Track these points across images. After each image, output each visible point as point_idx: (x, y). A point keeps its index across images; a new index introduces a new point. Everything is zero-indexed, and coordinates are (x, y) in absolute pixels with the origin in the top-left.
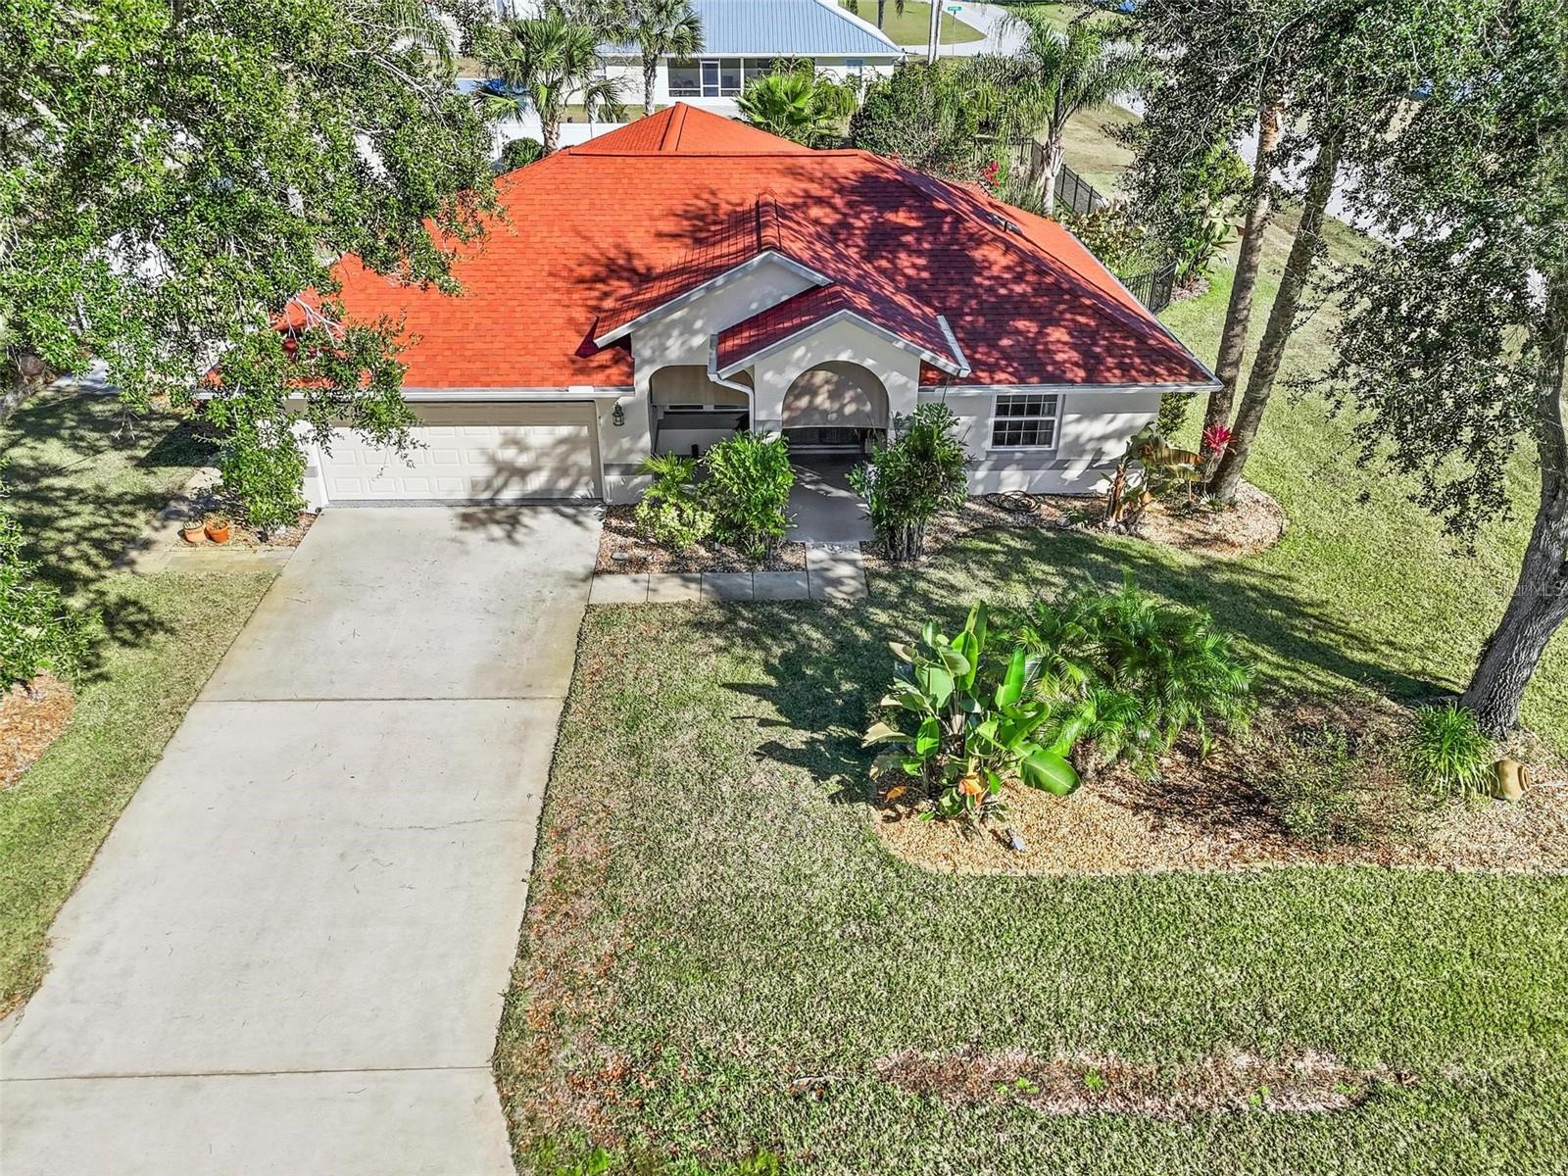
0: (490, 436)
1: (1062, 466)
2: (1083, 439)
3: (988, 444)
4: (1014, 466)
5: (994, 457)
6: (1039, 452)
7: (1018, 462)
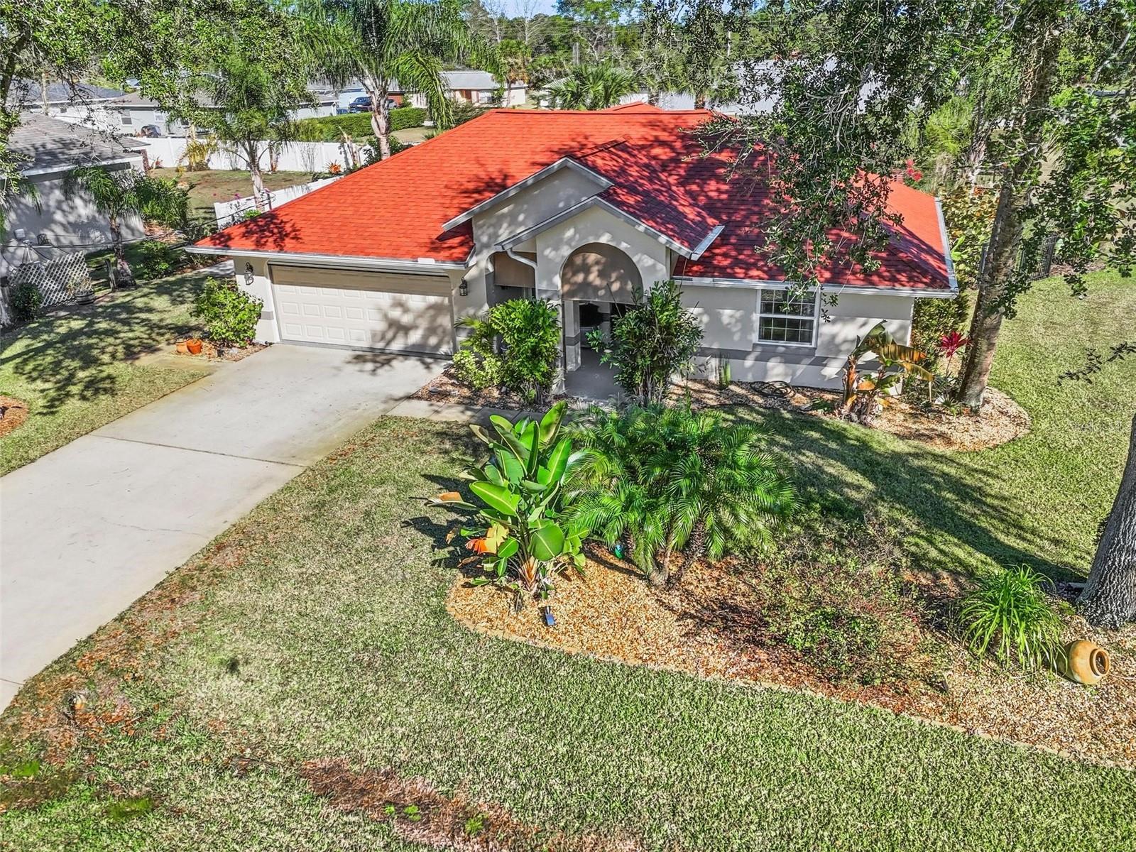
0: (385, 299)
1: (821, 362)
2: (839, 340)
3: (755, 337)
4: (778, 359)
5: (759, 349)
6: (799, 348)
7: (781, 355)
